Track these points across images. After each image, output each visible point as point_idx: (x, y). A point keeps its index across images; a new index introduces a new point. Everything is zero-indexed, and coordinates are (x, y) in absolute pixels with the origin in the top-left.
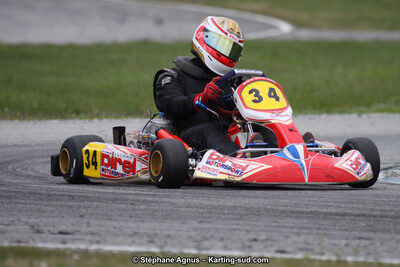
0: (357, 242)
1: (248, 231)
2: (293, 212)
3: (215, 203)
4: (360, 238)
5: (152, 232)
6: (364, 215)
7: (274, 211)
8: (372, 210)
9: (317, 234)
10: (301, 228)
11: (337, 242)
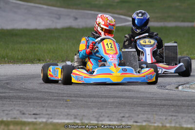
0: (170, 117)
1: (120, 113)
2: (141, 104)
4: (172, 116)
5: (76, 114)
6: (173, 105)
9: (152, 114)
10: (144, 111)
11: (161, 117)
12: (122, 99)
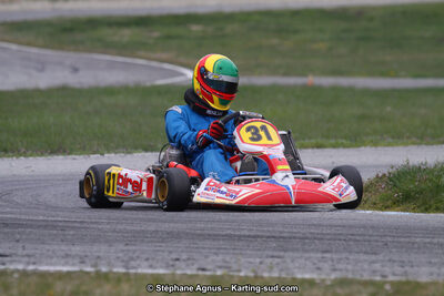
0: (271, 260)
1: (170, 252)
2: (209, 235)
3: (139, 228)
4: (272, 257)
5: (83, 254)
6: (273, 237)
7: (193, 234)
8: (281, 232)
9: (233, 254)
10: (218, 249)
11: (251, 260)
12: (172, 225)
